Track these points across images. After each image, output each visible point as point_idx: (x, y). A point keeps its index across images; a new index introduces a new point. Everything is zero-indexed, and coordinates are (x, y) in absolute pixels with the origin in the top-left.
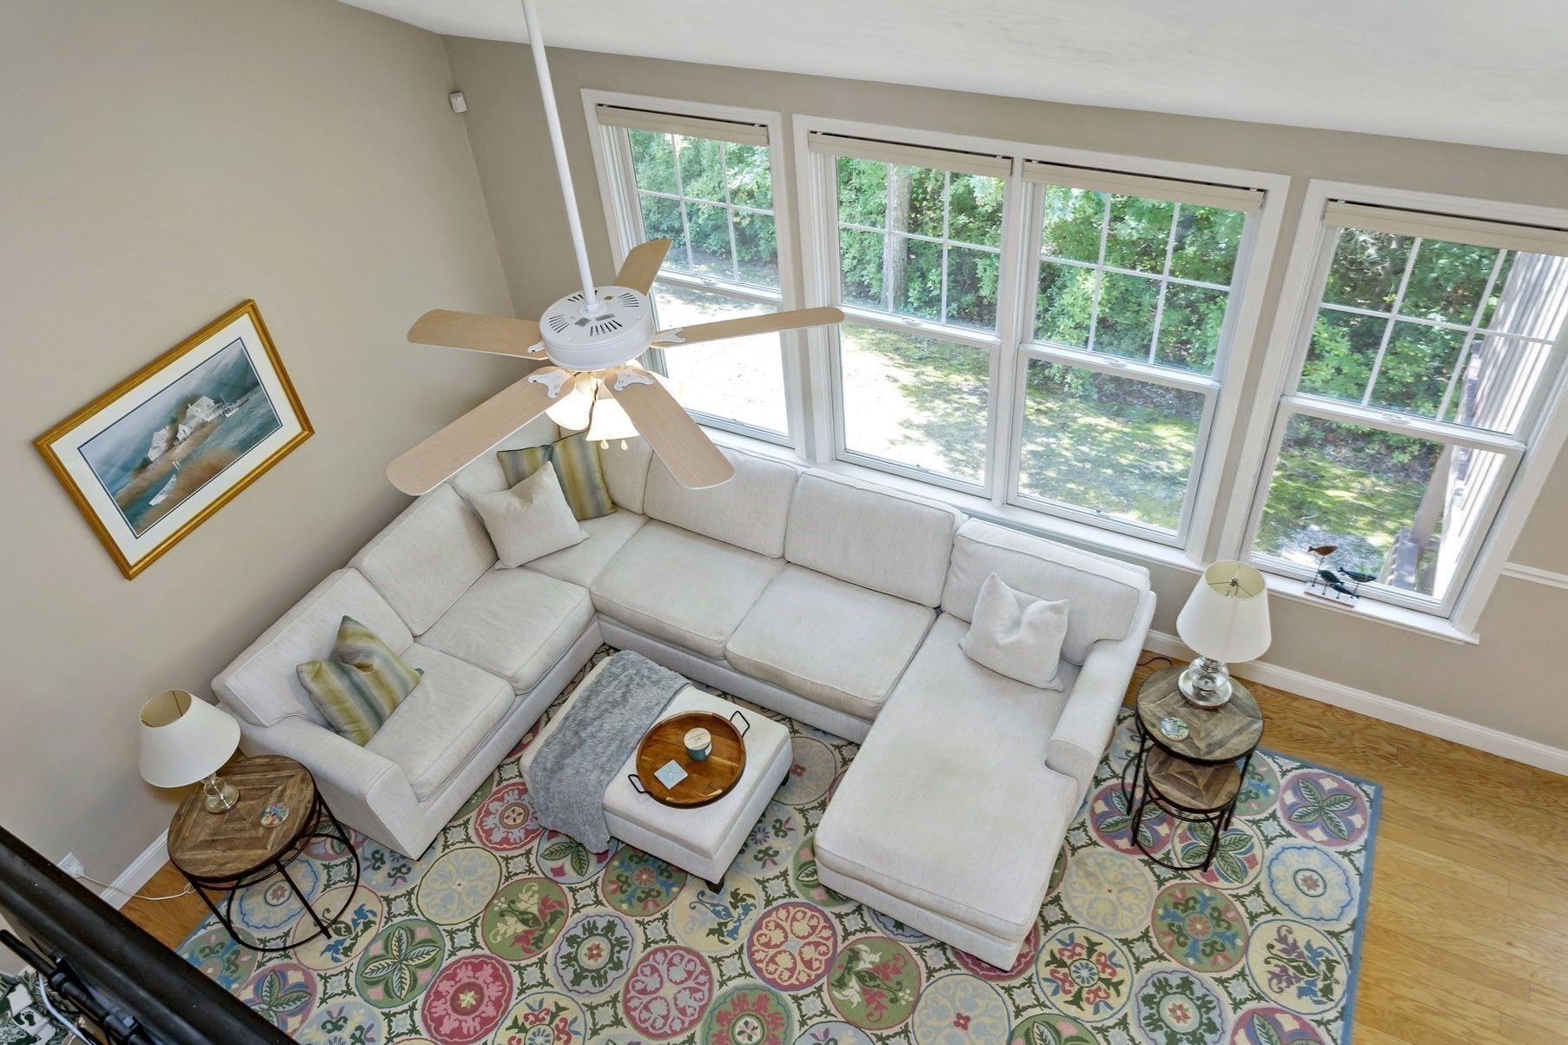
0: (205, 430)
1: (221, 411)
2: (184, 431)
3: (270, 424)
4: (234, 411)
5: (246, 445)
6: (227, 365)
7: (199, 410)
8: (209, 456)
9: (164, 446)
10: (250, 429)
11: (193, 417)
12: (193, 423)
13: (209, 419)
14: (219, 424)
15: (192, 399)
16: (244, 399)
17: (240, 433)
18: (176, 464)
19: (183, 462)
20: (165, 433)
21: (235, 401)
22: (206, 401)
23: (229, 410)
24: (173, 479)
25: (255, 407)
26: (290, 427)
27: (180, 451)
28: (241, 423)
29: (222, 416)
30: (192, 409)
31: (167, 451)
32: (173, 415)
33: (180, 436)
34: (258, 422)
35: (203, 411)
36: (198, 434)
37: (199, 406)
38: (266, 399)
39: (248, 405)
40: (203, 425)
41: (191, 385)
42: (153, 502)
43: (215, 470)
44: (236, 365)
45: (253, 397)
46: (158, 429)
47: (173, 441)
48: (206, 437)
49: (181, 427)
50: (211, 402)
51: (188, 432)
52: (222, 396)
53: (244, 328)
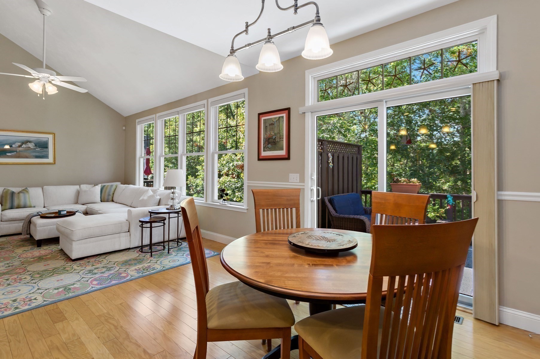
0: (29, 149)
1: (35, 148)
2: (24, 146)
3: (46, 157)
4: (38, 149)
5: (37, 157)
6: (42, 141)
7: (30, 144)
8: (26, 154)
9: (17, 146)
10: (40, 155)
11: (28, 145)
12: (27, 146)
13: (31, 147)
14: (33, 150)
15: (30, 142)
16: (42, 149)
17: (37, 154)
18: (18, 151)
19: (20, 151)
20: (19, 144)
21: (40, 148)
22: (33, 144)
24: (15, 153)
25: (44, 151)
26: (50, 160)
27: (20, 149)
30: (28, 143)
31: (17, 147)
32: (24, 142)
33: (22, 146)
34: (43, 155)
35: (31, 145)
36: (27, 148)
37: (31, 144)
38: (48, 152)
39: (42, 150)
40: (29, 147)
41: (31, 139)
42: (7, 154)
43: (27, 157)
45: (45, 150)
46: (18, 142)
47: (20, 146)
49: (24, 145)
50: (34, 145)
51: (25, 147)
52: (37, 145)
53: (50, 137)
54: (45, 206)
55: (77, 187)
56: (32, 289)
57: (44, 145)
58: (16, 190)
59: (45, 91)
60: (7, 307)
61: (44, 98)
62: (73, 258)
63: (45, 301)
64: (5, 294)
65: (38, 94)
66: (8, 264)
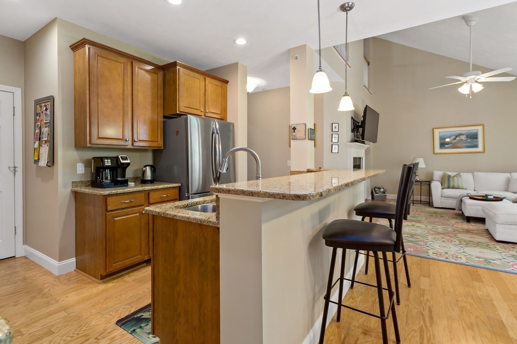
0: (462, 140)
1: (466, 139)
2: (458, 138)
3: (476, 146)
4: (469, 140)
7: (462, 137)
8: (459, 145)
9: (453, 139)
10: (471, 145)
12: (460, 138)
15: (462, 135)
16: (472, 139)
17: (468, 144)
18: (453, 143)
19: (455, 143)
20: (454, 137)
21: (470, 139)
22: (465, 136)
23: (468, 140)
24: (451, 144)
26: (480, 149)
27: (455, 141)
28: (469, 143)
29: (467, 140)
30: (461, 136)
31: (453, 140)
33: (457, 139)
34: (473, 145)
35: (463, 137)
36: (460, 140)
38: (477, 142)
39: (473, 141)
40: (462, 139)
42: (446, 146)
43: (460, 148)
44: (474, 133)
45: (475, 140)
46: (453, 136)
47: (455, 139)
48: (461, 141)
51: (458, 139)
52: (468, 137)
53: (480, 129)
54: (476, 189)
55: (508, 175)
56: (459, 250)
57: (474, 137)
58: (452, 174)
59: (472, 91)
60: (441, 254)
61: (471, 97)
62: (497, 239)
63: (467, 262)
64: (441, 246)
65: (466, 94)
66: (444, 228)
